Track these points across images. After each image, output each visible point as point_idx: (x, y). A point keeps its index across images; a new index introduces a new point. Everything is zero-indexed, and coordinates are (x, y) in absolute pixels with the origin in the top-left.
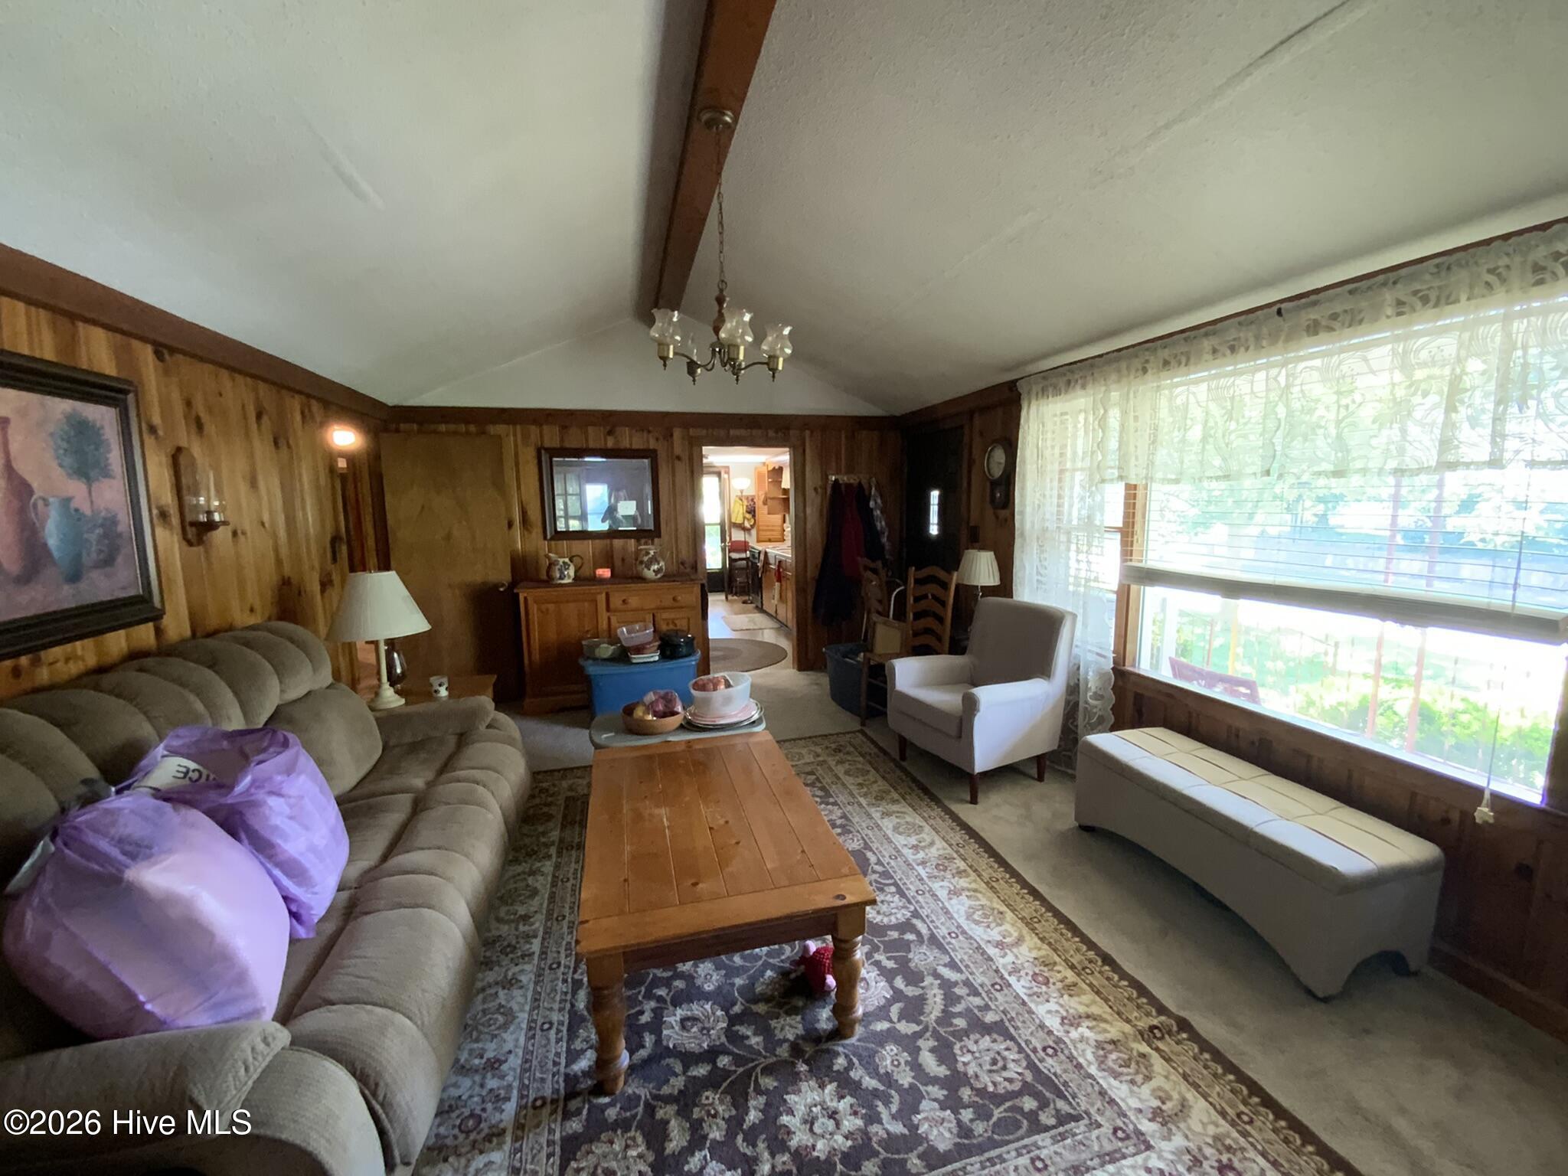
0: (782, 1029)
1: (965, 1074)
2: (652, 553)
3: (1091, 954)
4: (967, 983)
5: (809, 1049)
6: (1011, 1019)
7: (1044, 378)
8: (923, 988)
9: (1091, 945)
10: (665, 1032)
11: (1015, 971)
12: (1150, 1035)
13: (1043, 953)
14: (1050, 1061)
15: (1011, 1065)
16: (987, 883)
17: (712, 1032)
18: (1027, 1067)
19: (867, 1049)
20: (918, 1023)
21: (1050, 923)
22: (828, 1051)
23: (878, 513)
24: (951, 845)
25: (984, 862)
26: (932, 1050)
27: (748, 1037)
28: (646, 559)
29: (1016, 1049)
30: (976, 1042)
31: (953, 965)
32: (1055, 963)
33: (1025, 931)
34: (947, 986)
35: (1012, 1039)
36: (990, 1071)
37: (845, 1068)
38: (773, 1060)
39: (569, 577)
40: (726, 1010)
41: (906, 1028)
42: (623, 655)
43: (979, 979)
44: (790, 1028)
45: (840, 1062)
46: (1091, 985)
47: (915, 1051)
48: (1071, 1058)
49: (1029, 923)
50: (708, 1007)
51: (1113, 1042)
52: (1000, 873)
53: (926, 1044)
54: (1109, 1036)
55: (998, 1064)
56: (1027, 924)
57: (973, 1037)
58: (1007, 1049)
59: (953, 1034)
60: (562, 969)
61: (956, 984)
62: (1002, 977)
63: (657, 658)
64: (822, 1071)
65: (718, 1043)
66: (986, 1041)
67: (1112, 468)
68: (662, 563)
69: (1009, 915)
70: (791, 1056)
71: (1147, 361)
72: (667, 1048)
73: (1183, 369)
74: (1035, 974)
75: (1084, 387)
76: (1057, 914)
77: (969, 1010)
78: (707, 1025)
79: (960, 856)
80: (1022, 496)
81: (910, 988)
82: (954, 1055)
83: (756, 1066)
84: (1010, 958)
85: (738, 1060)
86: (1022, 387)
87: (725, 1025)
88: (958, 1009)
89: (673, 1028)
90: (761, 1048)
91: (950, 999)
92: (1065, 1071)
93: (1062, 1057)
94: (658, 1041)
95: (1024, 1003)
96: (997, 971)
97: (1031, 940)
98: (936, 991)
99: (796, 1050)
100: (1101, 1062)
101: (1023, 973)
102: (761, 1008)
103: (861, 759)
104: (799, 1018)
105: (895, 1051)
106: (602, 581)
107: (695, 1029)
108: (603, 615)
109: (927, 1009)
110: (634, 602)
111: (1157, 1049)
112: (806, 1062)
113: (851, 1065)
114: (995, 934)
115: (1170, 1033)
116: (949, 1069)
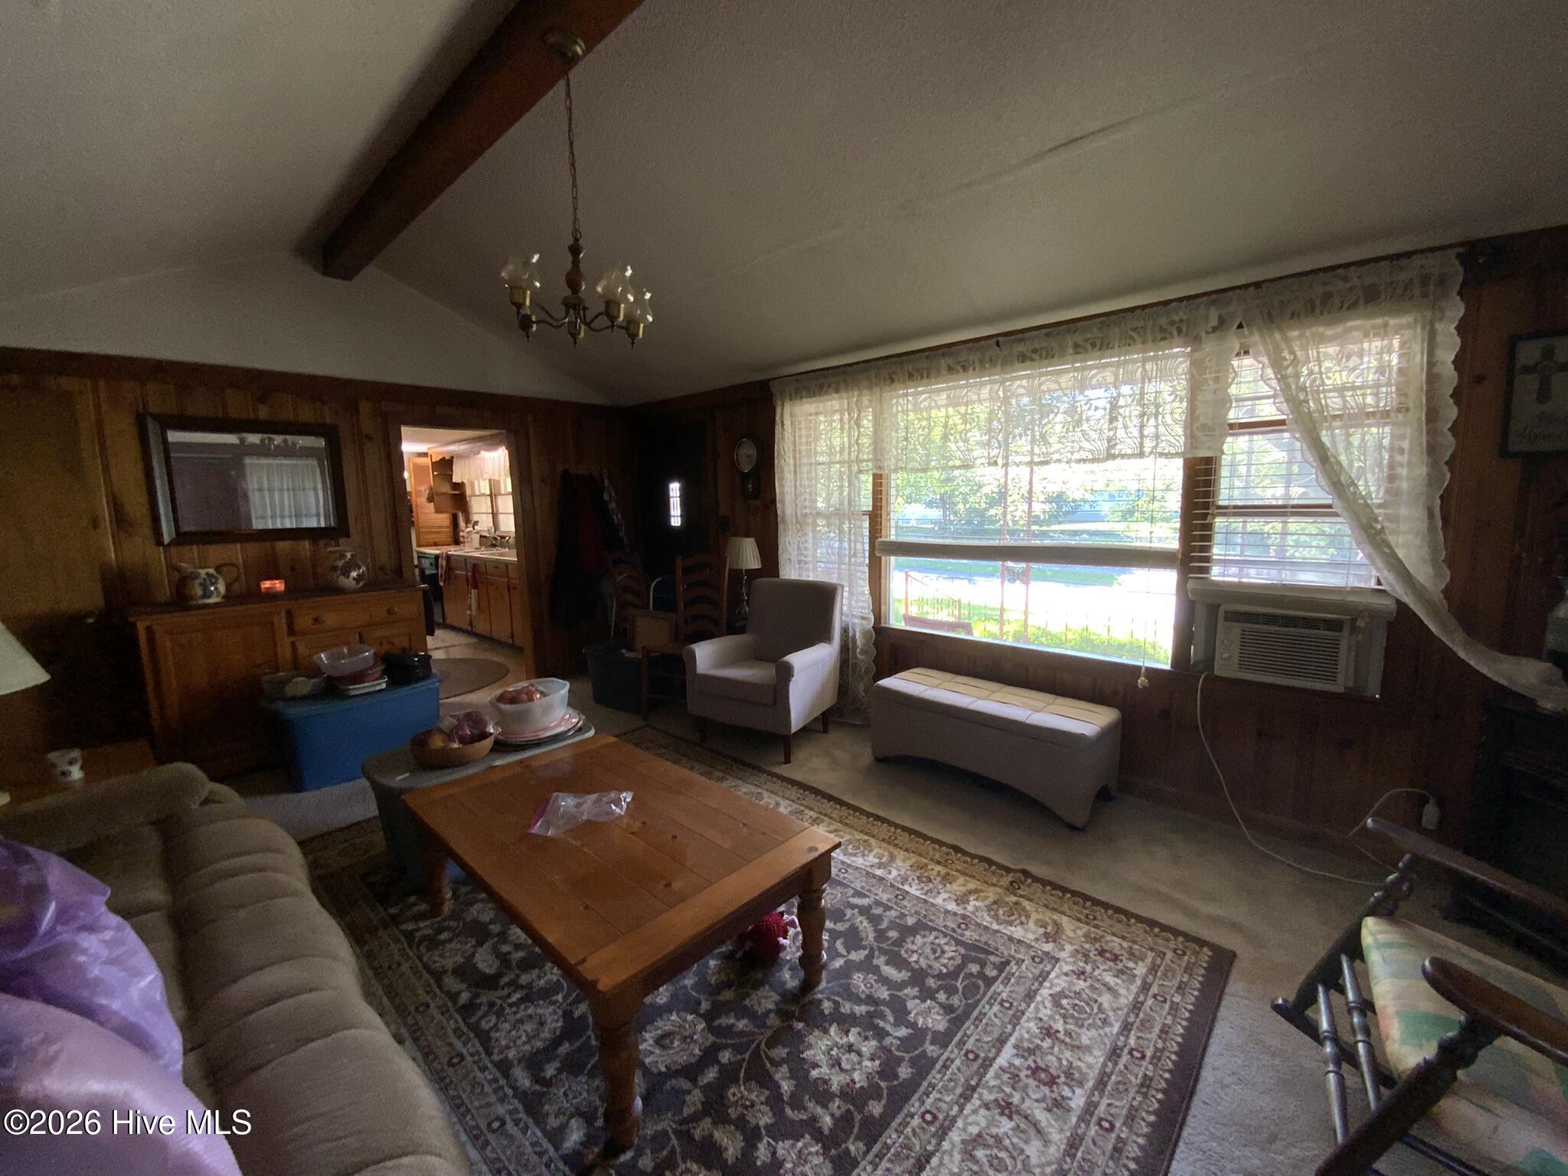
0: (760, 1004)
1: (922, 969)
2: (349, 555)
3: (944, 849)
4: (878, 903)
5: (795, 1009)
6: (925, 916)
7: (797, 380)
8: (849, 920)
9: (941, 843)
10: (647, 1061)
11: (904, 880)
12: (1012, 887)
13: (914, 860)
14: (967, 933)
15: (946, 948)
16: (840, 822)
17: (695, 1037)
18: (957, 945)
19: (840, 985)
20: (864, 947)
21: (903, 838)
22: (811, 1002)
23: (613, 505)
24: (793, 801)
25: (827, 806)
26: (887, 963)
27: (733, 1025)
28: (340, 563)
29: (941, 935)
30: (913, 943)
31: (859, 894)
32: (926, 865)
33: (891, 848)
34: (864, 911)
35: (935, 929)
36: (936, 958)
37: (835, 1009)
38: (769, 1033)
39: (218, 593)
40: (695, 1011)
41: (857, 956)
42: (333, 688)
43: (884, 897)
44: (766, 1000)
45: (827, 1006)
46: (957, 871)
47: (876, 970)
48: (978, 925)
49: (889, 841)
50: (674, 1017)
51: (995, 902)
52: (845, 812)
53: (880, 961)
54: (991, 899)
55: (937, 951)
56: (889, 843)
57: (909, 940)
58: (936, 938)
59: (894, 944)
60: (469, 1059)
61: (870, 906)
62: (898, 889)
63: (384, 686)
64: (819, 1022)
65: (708, 1044)
66: (919, 939)
67: (866, 461)
68: (363, 568)
69: (872, 841)
70: (783, 1021)
71: (894, 373)
72: (660, 1073)
73: (925, 381)
74: (918, 878)
75: (837, 391)
76: (904, 829)
77: (891, 922)
78: (686, 1034)
79: (806, 807)
80: (782, 486)
81: (839, 925)
82: (905, 960)
83: (758, 1046)
84: (894, 873)
85: (739, 1049)
86: (775, 387)
87: (703, 1025)
88: (884, 926)
89: (652, 1053)
90: (751, 1028)
91: (875, 920)
92: (980, 935)
93: (973, 927)
94: (646, 1071)
95: (926, 901)
96: (892, 886)
97: (900, 855)
98: (860, 918)
99: (784, 1015)
100: (996, 918)
101: (910, 880)
102: (727, 995)
103: (663, 750)
104: (767, 988)
105: (862, 977)
106: (271, 596)
107: (676, 1043)
108: (285, 642)
109: (863, 935)
110: (331, 619)
111: (1021, 896)
112: (799, 1020)
113: (837, 1004)
114: (872, 859)
115: (1021, 882)
116: (908, 971)
